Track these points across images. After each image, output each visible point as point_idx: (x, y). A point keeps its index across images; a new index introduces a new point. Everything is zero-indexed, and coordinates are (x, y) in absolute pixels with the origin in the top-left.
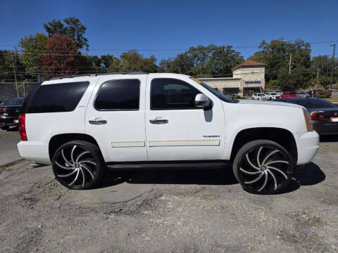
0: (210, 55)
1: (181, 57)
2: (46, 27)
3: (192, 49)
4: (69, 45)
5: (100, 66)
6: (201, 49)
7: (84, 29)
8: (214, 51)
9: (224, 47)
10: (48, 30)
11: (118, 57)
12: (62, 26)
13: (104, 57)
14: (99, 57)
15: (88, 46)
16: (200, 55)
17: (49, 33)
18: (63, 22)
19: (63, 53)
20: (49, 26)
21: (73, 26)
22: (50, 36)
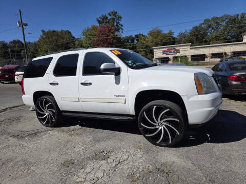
0: (224, 24)
2: (98, 20)
3: (207, 21)
4: (109, 31)
5: (133, 42)
7: (121, 18)
8: (227, 20)
9: (238, 15)
10: (99, 22)
11: (146, 35)
12: (107, 18)
13: (137, 36)
14: (134, 36)
16: (214, 25)
17: (100, 24)
18: (107, 16)
19: (106, 36)
20: (99, 19)
21: (114, 17)
22: (100, 26)
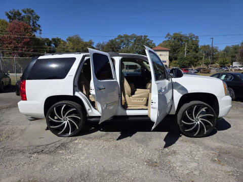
0: (132, 41)
1: (112, 41)
2: (7, 14)
3: (120, 37)
4: (26, 29)
5: (51, 46)
6: (126, 37)
7: (38, 18)
8: (135, 39)
9: (142, 36)
10: (9, 17)
11: (65, 40)
12: (20, 14)
13: (54, 40)
14: (50, 39)
15: (41, 30)
16: (125, 41)
17: (10, 19)
18: (21, 12)
19: (20, 35)
20: (10, 14)
21: (30, 15)
22: (10, 22)
